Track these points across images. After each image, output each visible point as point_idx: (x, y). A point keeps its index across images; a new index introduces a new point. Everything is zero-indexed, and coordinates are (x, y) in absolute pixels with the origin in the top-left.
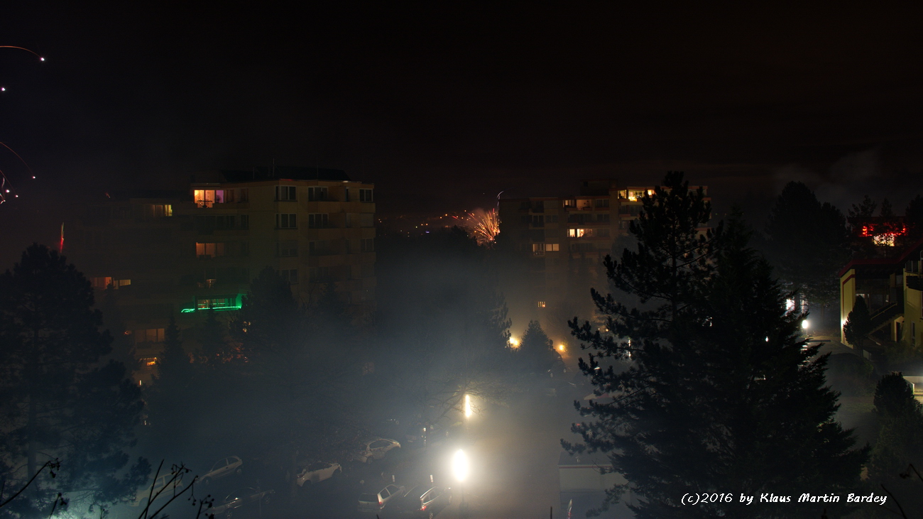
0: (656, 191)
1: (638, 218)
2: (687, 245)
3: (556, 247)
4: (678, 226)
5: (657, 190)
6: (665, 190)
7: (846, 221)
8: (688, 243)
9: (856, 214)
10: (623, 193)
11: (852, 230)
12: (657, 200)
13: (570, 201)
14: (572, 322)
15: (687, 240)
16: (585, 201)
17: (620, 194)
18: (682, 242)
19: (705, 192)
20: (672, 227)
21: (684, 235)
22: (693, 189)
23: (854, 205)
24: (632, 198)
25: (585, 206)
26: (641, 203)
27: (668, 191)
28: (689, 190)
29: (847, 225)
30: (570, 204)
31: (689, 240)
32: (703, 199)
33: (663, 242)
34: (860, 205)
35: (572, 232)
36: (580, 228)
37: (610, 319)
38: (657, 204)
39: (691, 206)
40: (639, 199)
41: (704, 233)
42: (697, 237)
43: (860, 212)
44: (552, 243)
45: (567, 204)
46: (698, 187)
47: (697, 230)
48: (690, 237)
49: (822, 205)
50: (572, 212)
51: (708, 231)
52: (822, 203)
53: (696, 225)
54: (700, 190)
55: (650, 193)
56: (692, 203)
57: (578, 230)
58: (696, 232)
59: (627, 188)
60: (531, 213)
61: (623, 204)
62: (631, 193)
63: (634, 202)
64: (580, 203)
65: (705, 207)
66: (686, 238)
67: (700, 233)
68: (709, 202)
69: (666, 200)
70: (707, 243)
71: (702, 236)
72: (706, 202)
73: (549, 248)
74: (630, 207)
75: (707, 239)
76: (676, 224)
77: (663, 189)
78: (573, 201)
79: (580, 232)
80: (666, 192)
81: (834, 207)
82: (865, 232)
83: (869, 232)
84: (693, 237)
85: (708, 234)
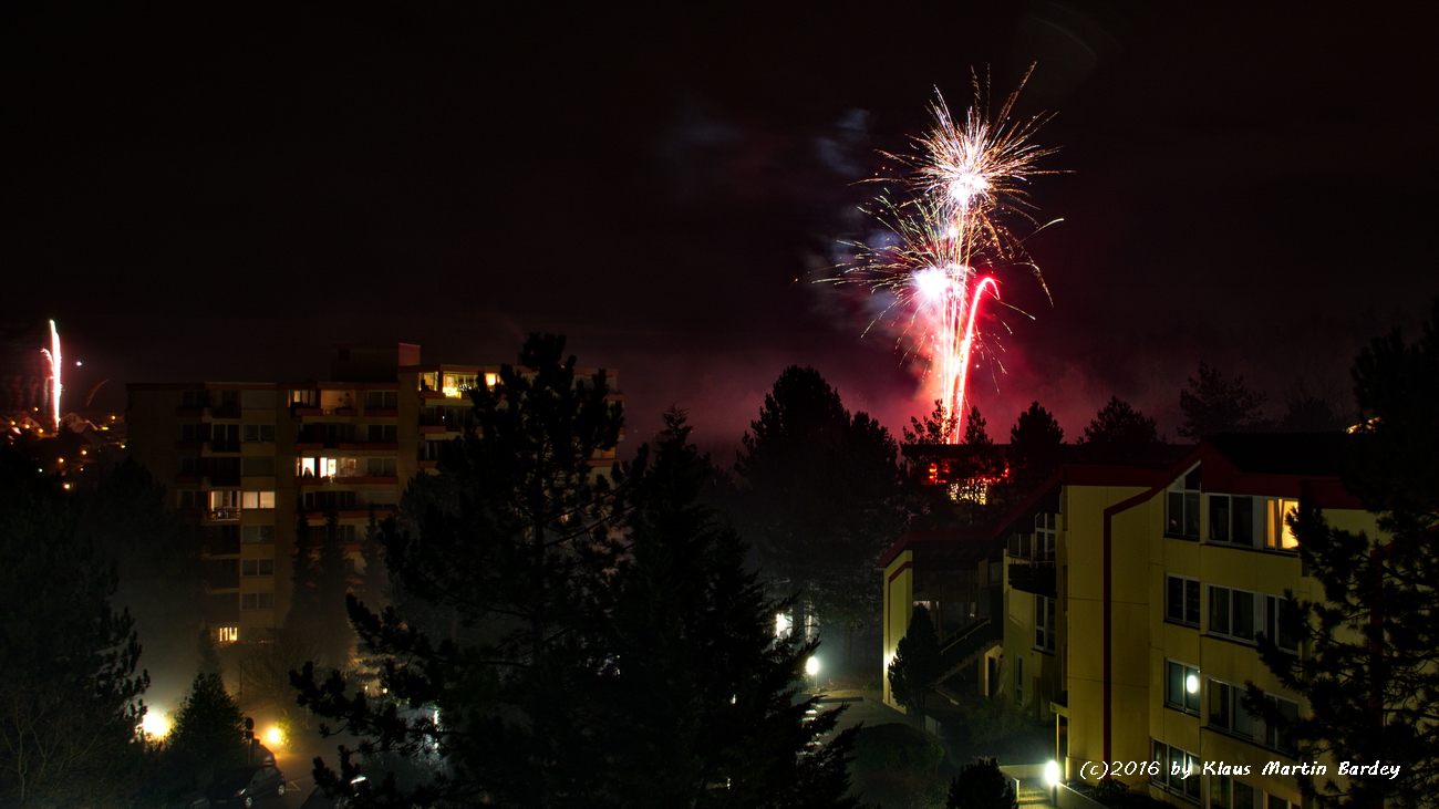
0: (502, 377)
1: (462, 436)
2: (568, 497)
3: (268, 500)
4: (549, 454)
5: (504, 373)
6: (523, 375)
7: (899, 452)
8: (571, 492)
9: (918, 437)
10: (430, 379)
11: (908, 469)
12: (504, 396)
13: (305, 393)
14: (301, 673)
15: (569, 485)
16: (341, 394)
17: (423, 381)
18: (557, 492)
19: (612, 382)
20: (535, 456)
21: (562, 475)
22: (584, 374)
23: (914, 420)
24: (451, 390)
25: (341, 405)
26: (470, 403)
27: (530, 376)
28: (576, 378)
29: (900, 459)
30: (305, 400)
31: (573, 486)
32: (606, 397)
33: (516, 490)
34: (925, 419)
35: (308, 463)
36: (329, 457)
37: (390, 665)
38: (503, 404)
39: (579, 410)
40: (466, 394)
41: (606, 471)
42: (592, 479)
43: (926, 433)
44: (259, 489)
45: (297, 399)
46: (595, 371)
47: (590, 463)
48: (574, 479)
49: (852, 418)
50: (309, 419)
51: (615, 467)
52: (853, 414)
53: (588, 453)
54: (600, 378)
55: (491, 380)
56: (581, 405)
57: (323, 461)
58: (589, 469)
59: (440, 366)
60: (207, 418)
61: (430, 403)
62: (449, 379)
63: (454, 399)
64: (329, 398)
65: (609, 414)
66: (568, 480)
67: (596, 471)
68: (619, 404)
69: (524, 396)
70: (612, 493)
71: (600, 478)
72: (611, 403)
73: (250, 501)
74: (446, 414)
75: (613, 485)
76: (546, 451)
77: (519, 373)
78: (313, 393)
79: (329, 467)
80: (525, 379)
81: (875, 423)
82: (931, 474)
83: (941, 475)
84: (583, 479)
85: (616, 474)
